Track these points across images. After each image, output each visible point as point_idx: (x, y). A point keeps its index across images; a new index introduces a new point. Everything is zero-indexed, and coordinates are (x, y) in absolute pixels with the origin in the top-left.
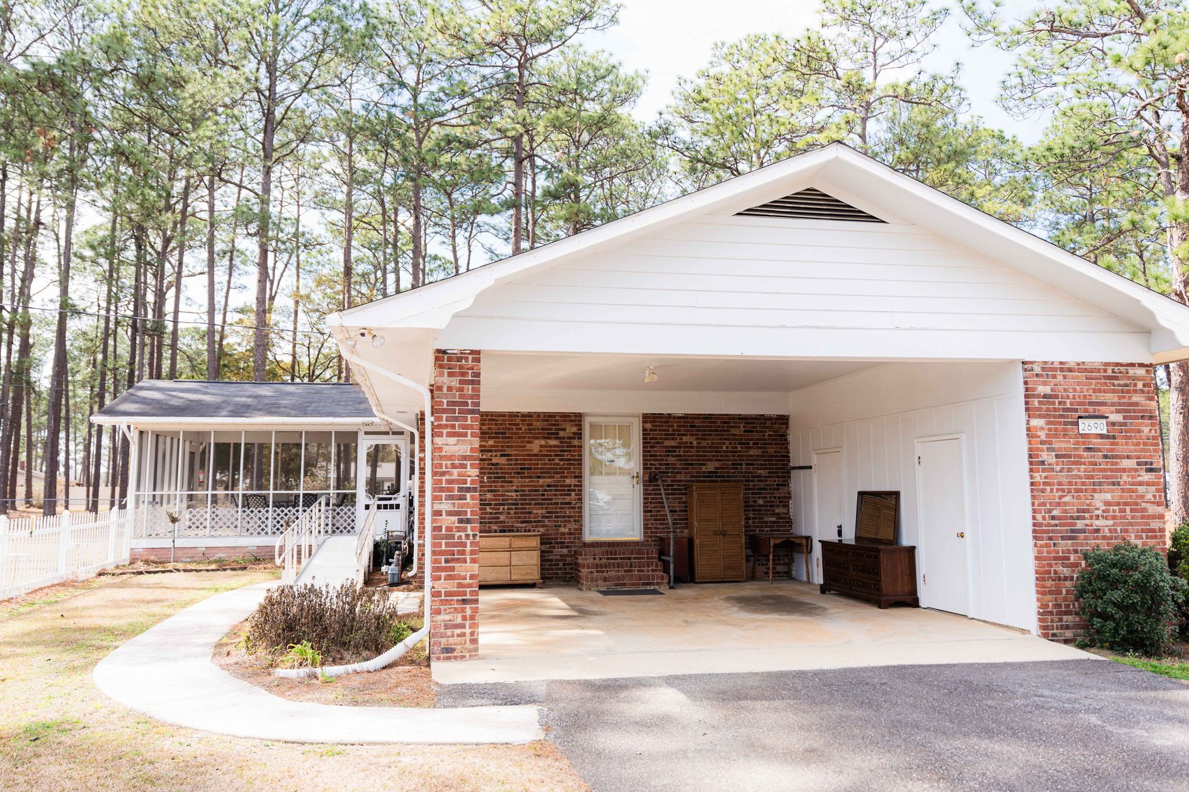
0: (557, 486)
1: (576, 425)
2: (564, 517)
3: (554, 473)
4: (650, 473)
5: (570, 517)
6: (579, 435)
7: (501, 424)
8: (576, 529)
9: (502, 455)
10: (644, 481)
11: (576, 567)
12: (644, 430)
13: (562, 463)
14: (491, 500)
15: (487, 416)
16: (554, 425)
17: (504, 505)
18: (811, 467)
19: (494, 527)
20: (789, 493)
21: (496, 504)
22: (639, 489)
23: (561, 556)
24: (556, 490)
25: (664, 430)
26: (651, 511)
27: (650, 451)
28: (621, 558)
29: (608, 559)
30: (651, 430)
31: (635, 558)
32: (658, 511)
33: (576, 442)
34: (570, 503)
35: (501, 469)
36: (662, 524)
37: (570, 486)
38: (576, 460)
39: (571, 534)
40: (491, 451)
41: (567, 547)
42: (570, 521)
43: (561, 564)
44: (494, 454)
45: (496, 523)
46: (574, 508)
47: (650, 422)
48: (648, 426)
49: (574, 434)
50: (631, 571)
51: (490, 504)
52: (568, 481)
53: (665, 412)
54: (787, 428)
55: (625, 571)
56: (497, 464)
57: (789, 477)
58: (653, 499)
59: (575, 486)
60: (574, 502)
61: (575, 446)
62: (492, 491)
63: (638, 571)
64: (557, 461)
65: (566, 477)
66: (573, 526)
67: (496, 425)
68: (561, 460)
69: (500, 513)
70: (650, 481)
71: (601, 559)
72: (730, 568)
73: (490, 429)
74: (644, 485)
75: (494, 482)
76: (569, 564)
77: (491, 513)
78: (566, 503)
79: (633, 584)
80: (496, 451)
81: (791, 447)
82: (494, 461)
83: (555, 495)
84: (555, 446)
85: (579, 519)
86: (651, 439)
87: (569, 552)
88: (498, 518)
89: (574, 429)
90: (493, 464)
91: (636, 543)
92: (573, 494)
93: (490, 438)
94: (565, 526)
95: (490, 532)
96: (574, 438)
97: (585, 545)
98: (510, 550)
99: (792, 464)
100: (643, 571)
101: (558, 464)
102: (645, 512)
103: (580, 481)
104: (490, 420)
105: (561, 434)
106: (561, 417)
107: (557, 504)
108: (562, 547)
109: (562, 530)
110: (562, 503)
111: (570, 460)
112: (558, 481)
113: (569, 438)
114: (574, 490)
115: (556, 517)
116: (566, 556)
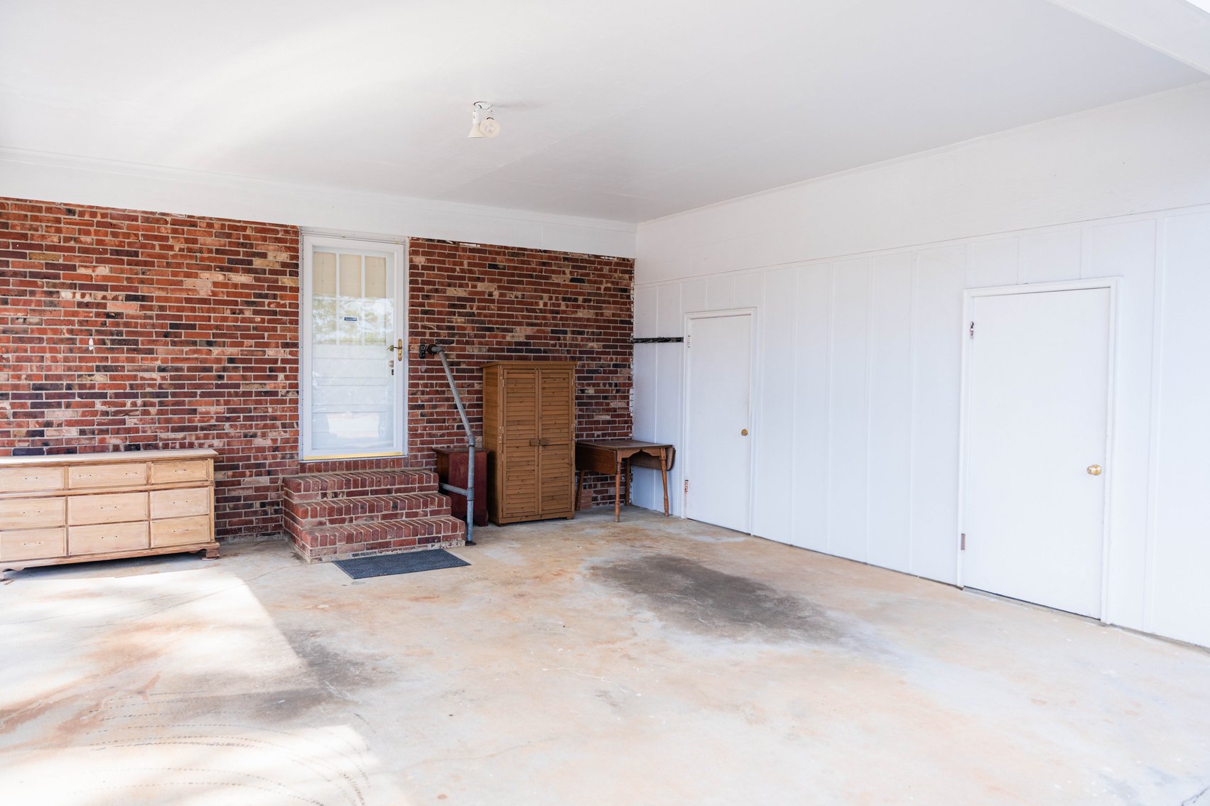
0: (249, 361)
1: (288, 249)
2: (263, 418)
3: (243, 337)
4: (423, 342)
5: (274, 418)
6: (292, 268)
7: (127, 235)
8: (287, 441)
9: (128, 298)
10: (411, 355)
11: (287, 509)
12: (413, 267)
13: (258, 318)
14: (104, 386)
15: (93, 215)
16: (243, 245)
17: (135, 396)
18: (680, 340)
19: (112, 440)
20: (630, 378)
21: (117, 396)
22: (402, 368)
23: (257, 489)
24: (245, 369)
25: (447, 270)
26: (422, 407)
27: (422, 305)
28: (376, 492)
29: (349, 494)
30: (424, 268)
31: (398, 491)
32: (435, 407)
33: (286, 281)
34: (276, 393)
35: (127, 325)
36: (440, 428)
37: (275, 361)
38: (286, 314)
39: (276, 449)
40: (104, 288)
41: (269, 473)
42: (274, 427)
43: (257, 504)
44: (110, 294)
45: (117, 432)
46: (283, 402)
47: (424, 254)
48: (420, 260)
49: (284, 264)
50: (395, 516)
51: (103, 396)
52: (271, 353)
53: (449, 238)
54: (631, 278)
55: (385, 517)
56: (118, 315)
57: (631, 354)
58: (425, 385)
59: (284, 361)
60: (282, 391)
61: (283, 288)
62: (106, 369)
63: (408, 515)
64: (248, 314)
65: (267, 345)
66: (280, 435)
67: (115, 235)
68: (256, 312)
69: (127, 413)
70: (423, 355)
71: (336, 495)
72: (552, 498)
73: (99, 242)
74: (411, 363)
75: (111, 350)
76: (272, 504)
77: (106, 413)
78: (267, 394)
79: (402, 543)
80: (114, 288)
81: (636, 309)
82: (112, 308)
83: (244, 378)
84: (244, 286)
85: (292, 422)
86: (424, 283)
87: (272, 481)
88: (124, 422)
89: (284, 257)
90: (108, 315)
91: (396, 461)
92: (281, 376)
93: (100, 261)
94: (264, 435)
95: (103, 449)
96: (284, 273)
97: (303, 467)
98: (148, 488)
99: (635, 335)
100: (416, 515)
101: (252, 320)
102: (411, 408)
103: (295, 354)
104: (99, 224)
105: (258, 263)
106: (257, 230)
107: (250, 394)
108: (259, 474)
109: (259, 442)
110: (259, 394)
111: (275, 313)
112: (252, 353)
113: (273, 272)
114: (284, 370)
115: (246, 418)
116: (267, 489)
